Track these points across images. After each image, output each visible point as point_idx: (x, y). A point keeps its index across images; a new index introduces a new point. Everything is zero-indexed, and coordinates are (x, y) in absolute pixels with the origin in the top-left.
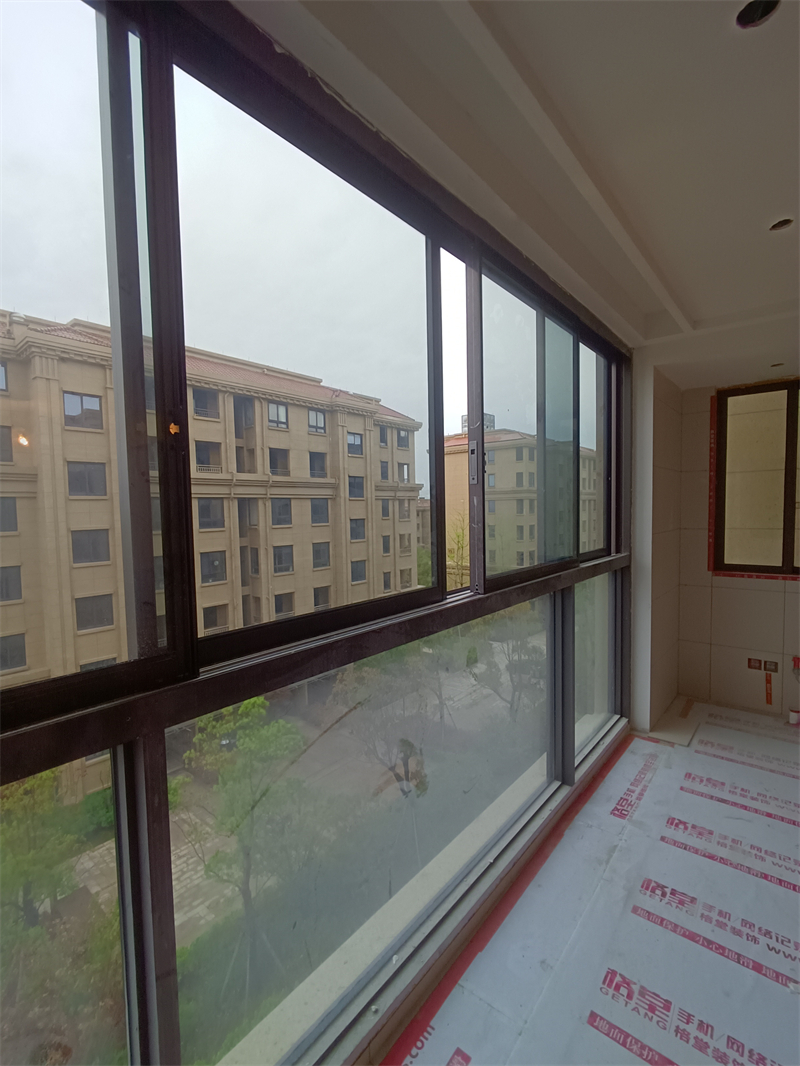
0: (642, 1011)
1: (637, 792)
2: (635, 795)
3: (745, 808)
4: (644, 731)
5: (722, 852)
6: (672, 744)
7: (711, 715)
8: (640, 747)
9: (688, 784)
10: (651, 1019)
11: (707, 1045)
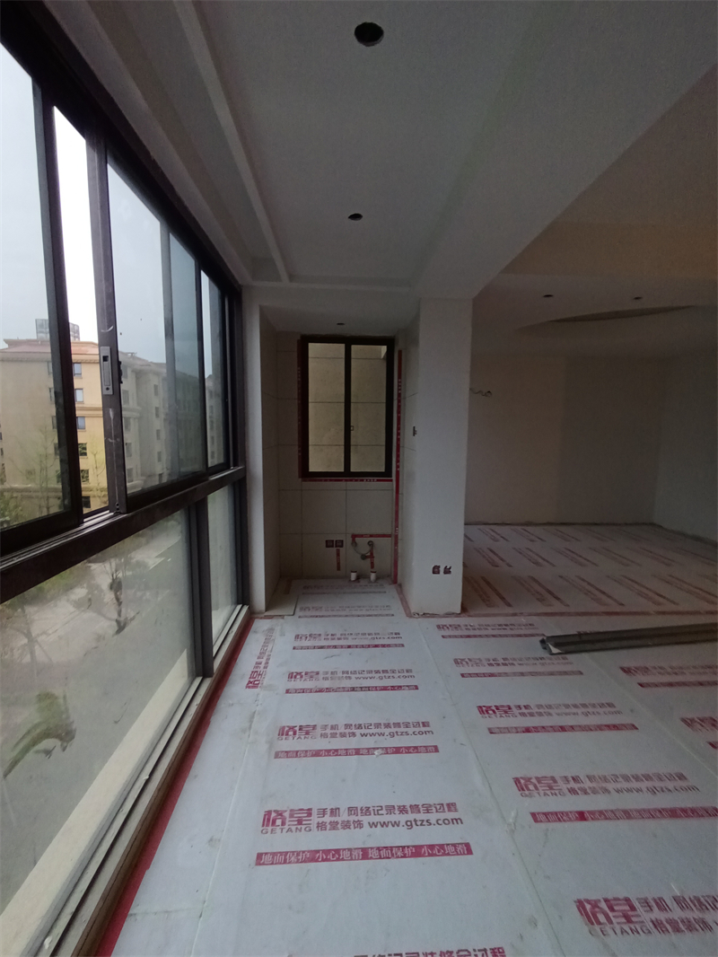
0: (294, 828)
1: (263, 663)
2: (262, 666)
3: (335, 647)
4: (261, 613)
5: (326, 684)
6: (282, 616)
7: (305, 587)
8: (260, 625)
9: (298, 644)
10: (300, 831)
11: (337, 823)
